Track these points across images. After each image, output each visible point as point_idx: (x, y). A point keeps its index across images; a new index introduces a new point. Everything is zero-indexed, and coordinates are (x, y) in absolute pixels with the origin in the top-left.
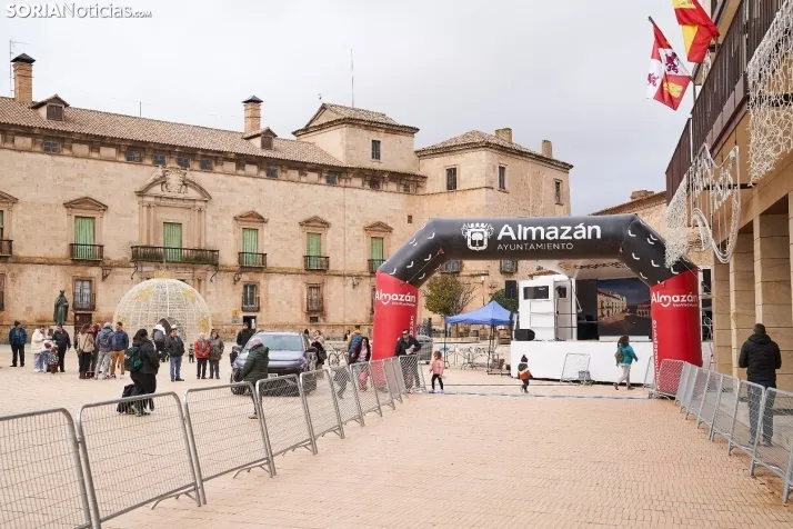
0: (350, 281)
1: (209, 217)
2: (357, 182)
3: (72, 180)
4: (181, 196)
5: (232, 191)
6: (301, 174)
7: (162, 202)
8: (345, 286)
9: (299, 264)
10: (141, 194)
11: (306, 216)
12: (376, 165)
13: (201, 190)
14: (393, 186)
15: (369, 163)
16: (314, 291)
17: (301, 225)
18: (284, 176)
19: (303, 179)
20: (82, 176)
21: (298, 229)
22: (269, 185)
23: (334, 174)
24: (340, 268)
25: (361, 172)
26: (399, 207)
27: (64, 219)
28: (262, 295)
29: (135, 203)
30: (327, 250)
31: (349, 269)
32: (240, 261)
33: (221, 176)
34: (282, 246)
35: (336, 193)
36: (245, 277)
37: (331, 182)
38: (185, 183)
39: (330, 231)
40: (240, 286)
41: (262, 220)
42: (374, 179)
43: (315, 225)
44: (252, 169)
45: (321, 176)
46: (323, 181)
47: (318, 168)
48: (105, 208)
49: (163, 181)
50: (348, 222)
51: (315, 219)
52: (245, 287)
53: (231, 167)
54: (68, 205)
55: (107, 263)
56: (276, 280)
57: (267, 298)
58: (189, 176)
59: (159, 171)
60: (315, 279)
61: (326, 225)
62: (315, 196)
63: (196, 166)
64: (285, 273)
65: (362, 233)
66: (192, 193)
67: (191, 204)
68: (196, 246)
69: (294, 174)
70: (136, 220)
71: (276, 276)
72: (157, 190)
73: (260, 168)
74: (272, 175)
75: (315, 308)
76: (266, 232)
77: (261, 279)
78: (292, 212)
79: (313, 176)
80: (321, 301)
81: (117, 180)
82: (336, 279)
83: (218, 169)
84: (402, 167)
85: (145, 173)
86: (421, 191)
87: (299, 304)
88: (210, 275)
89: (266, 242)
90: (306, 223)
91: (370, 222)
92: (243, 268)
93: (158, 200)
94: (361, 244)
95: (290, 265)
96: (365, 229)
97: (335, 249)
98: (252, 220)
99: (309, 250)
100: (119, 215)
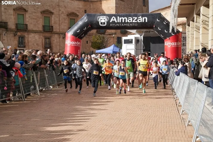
0: (62, 36)
1: (3, 9)
8: (60, 38)
9: (41, 29)
11: (43, 9)
16: (47, 40)
17: (41, 13)
21: (39, 15)
24: (58, 31)
26: (81, 7)
28: (26, 41)
30: (52, 23)
32: (17, 27)
34: (34, 21)
35: (56, 0)
36: (19, 34)
39: (53, 16)
40: (17, 38)
41: (25, 11)
43: (47, 13)
50: (60, 12)
52: (19, 37)
56: (32, 35)
57: (28, 42)
60: (48, 35)
61: (52, 13)
64: (35, 33)
65: (66, 17)
71: (31, 33)
75: (48, 46)
76: (27, 15)
77: (26, 34)
78: (38, 8)
82: (56, 36)
86: (90, 0)
87: (41, 44)
88: (4, 32)
89: (27, 20)
90: (43, 12)
91: (70, 12)
92: (18, 29)
94: (66, 21)
95: (37, 29)
96: (68, 15)
97: (55, 23)
98: (21, 10)
99: (45, 23)
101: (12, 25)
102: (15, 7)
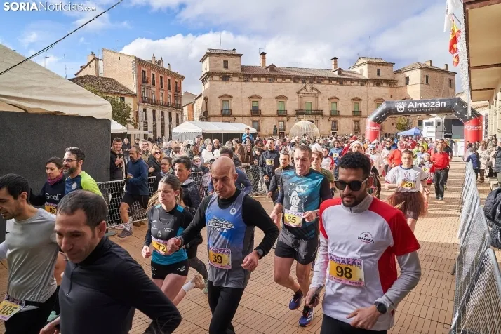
1: (320, 99)
2: (371, 84)
3: (277, 90)
4: (311, 93)
5: (328, 90)
9: (351, 114)
10: (298, 93)
11: (353, 97)
12: (378, 78)
13: (317, 90)
14: (385, 85)
15: (376, 77)
16: (356, 123)
17: (352, 100)
18: (345, 84)
19: (352, 84)
20: (280, 88)
21: (350, 102)
22: (340, 87)
23: (363, 82)
24: (366, 115)
25: (373, 81)
26: (387, 92)
27: (275, 103)
28: (338, 125)
29: (296, 96)
30: (361, 109)
32: (331, 113)
33: (324, 85)
34: (345, 108)
35: (364, 88)
36: (332, 119)
37: (362, 85)
38: (312, 88)
39: (362, 102)
40: (331, 122)
41: (338, 99)
42: (378, 83)
43: (356, 100)
44: (334, 82)
45: (358, 83)
46: (359, 85)
47: (358, 80)
48: (286, 98)
49: (305, 88)
50: (368, 98)
51: (357, 98)
52: (333, 122)
53: (327, 82)
54: (276, 98)
55: (288, 116)
56: (343, 119)
57: (340, 126)
58: (313, 86)
59: (304, 85)
60: (356, 118)
61: (360, 100)
62: (357, 90)
63: (316, 82)
64: (346, 117)
66: (315, 91)
67: (314, 95)
68: (316, 109)
69: (349, 83)
70: (297, 102)
72: (303, 91)
73: (337, 82)
74: (341, 84)
75: (357, 129)
76: (339, 103)
77: (338, 119)
78: (349, 96)
79: (356, 83)
80: (358, 126)
81: (290, 89)
82: (364, 119)
83: (323, 83)
84: (388, 78)
85: (300, 85)
86: (395, 86)
87: (351, 128)
88: (321, 118)
89: (339, 107)
91: (376, 98)
92: (332, 115)
93: (304, 95)
94: (373, 106)
95: (348, 115)
96: (375, 101)
97: (363, 108)
98: (335, 99)
99: (355, 108)
100: (292, 100)
101: (327, 113)
102: (330, 97)
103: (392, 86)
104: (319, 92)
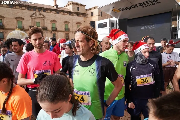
0: (74, 33)
1: (45, 21)
2: (75, 15)
3: (16, 13)
4: (39, 17)
5: (50, 16)
6: (64, 13)
7: (35, 18)
8: (73, 34)
9: (64, 30)
10: (31, 16)
11: (65, 21)
12: (78, 12)
13: (43, 16)
14: (82, 16)
15: (77, 11)
16: (67, 35)
17: (64, 22)
18: (60, 13)
19: (64, 14)
20: (18, 13)
21: (63, 23)
22: (57, 15)
23: (70, 13)
24: (72, 30)
25: (75, 13)
26: (83, 20)
27: (15, 21)
28: (57, 35)
29: (30, 18)
30: (69, 27)
31: (73, 30)
32: (52, 29)
33: (48, 13)
34: (60, 26)
35: (71, 17)
36: (53, 32)
37: (70, 15)
38: (40, 14)
39: (70, 24)
41: (56, 22)
42: (78, 14)
43: (67, 23)
44: (54, 12)
45: (67, 13)
46: (68, 14)
47: (67, 12)
48: (24, 19)
49: (35, 14)
50: (73, 22)
51: (67, 21)
52: (53, 34)
53: (50, 11)
54: (16, 18)
55: (25, 30)
56: (59, 33)
57: (58, 36)
58: (41, 13)
59: (34, 12)
60: (67, 32)
61: (69, 22)
62: (67, 17)
63: (42, 11)
64: (61, 31)
65: (76, 24)
66: (41, 16)
67: (41, 18)
68: (43, 26)
69: (62, 13)
70: (30, 21)
71: (59, 32)
72: (34, 15)
73: (55, 12)
74: (58, 13)
75: (67, 38)
76: (57, 24)
77: (56, 32)
78: (62, 20)
79: (66, 13)
80: (68, 36)
81: (26, 14)
82: (71, 33)
83: (47, 12)
84: (83, 12)
85: (32, 12)
86: (87, 17)
87: (64, 37)
88: (46, 32)
89: (57, 26)
90: (65, 22)
91: (77, 22)
92: (53, 30)
93: (34, 18)
94: (76, 26)
95: (62, 30)
96: (76, 23)
97: (70, 27)
98: (54, 21)
99: (65, 27)
100: (26, 20)
101: (50, 28)
102: (51, 20)
103: (85, 16)
104: (45, 17)
